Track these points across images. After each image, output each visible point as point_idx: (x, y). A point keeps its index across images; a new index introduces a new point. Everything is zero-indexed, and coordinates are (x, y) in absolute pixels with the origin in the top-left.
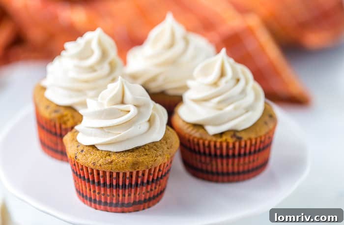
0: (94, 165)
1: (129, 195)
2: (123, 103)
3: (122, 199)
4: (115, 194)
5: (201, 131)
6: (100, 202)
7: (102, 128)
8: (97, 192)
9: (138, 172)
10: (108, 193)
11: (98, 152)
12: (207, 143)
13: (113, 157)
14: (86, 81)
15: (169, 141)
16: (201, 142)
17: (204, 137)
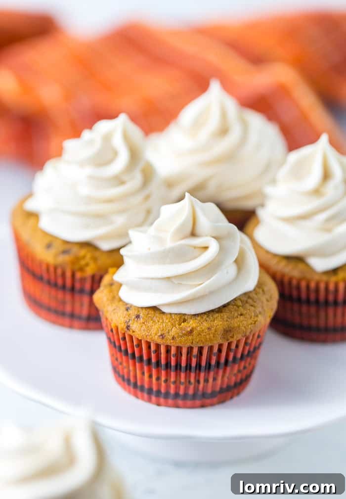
0: (163, 338)
1: (215, 379)
2: (193, 234)
3: (204, 387)
4: (192, 380)
5: (301, 266)
6: (167, 395)
7: (168, 278)
8: (163, 379)
9: (230, 344)
10: (183, 380)
11: (164, 317)
12: (313, 285)
13: (192, 323)
14: (110, 201)
15: (266, 289)
16: (303, 284)
17: (308, 276)
